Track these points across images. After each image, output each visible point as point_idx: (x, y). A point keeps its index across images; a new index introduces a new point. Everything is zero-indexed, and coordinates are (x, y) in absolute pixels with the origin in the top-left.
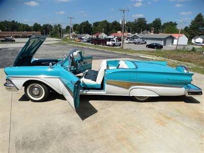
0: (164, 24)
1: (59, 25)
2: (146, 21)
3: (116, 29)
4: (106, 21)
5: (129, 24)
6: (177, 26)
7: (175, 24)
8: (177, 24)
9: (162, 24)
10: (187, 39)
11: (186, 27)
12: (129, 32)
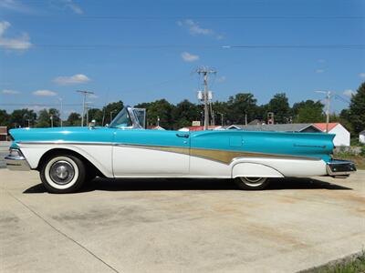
0: (296, 105)
1: (52, 111)
2: (255, 100)
3: (188, 119)
4: (163, 101)
5: (217, 107)
6: (324, 109)
7: (320, 106)
8: (323, 106)
9: (291, 106)
10: (348, 134)
11: (344, 111)
12: (218, 123)
